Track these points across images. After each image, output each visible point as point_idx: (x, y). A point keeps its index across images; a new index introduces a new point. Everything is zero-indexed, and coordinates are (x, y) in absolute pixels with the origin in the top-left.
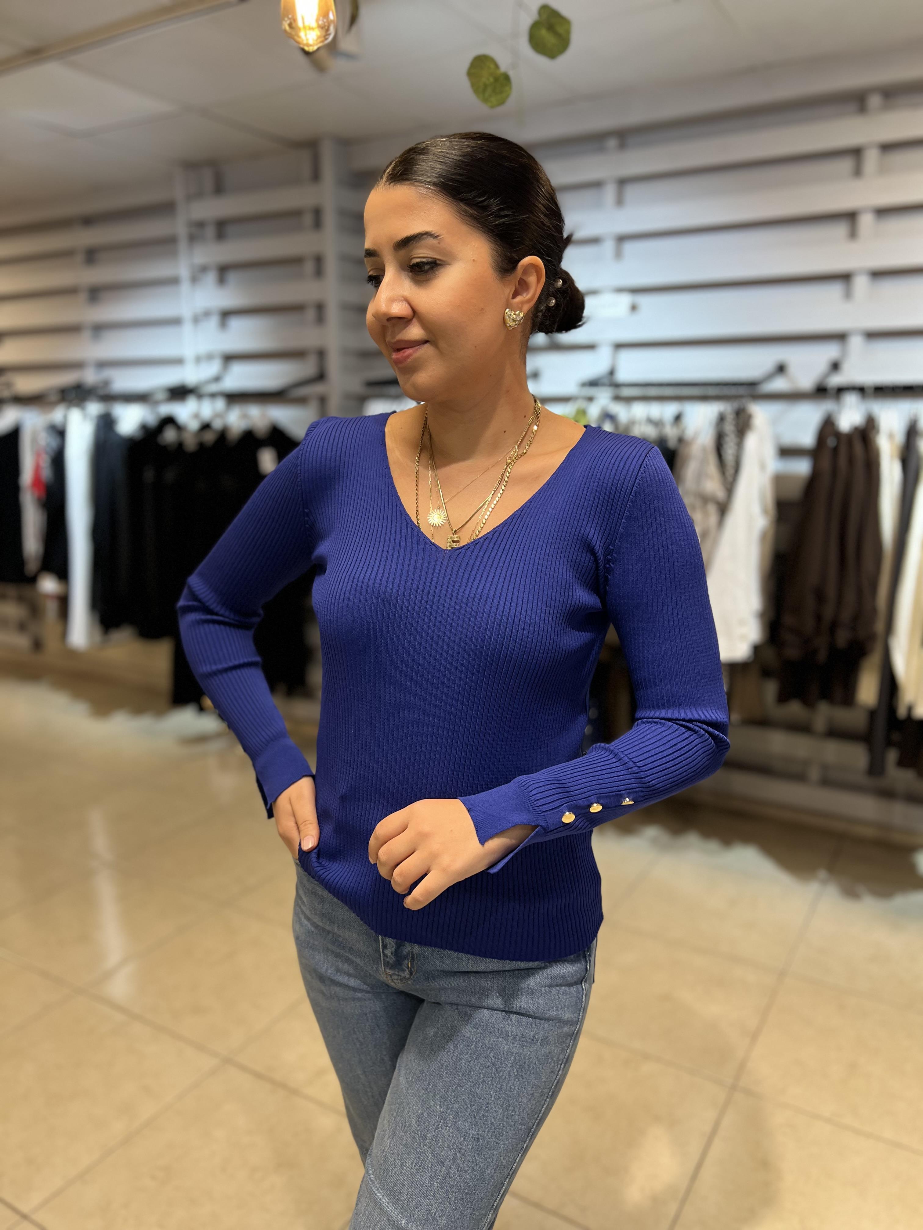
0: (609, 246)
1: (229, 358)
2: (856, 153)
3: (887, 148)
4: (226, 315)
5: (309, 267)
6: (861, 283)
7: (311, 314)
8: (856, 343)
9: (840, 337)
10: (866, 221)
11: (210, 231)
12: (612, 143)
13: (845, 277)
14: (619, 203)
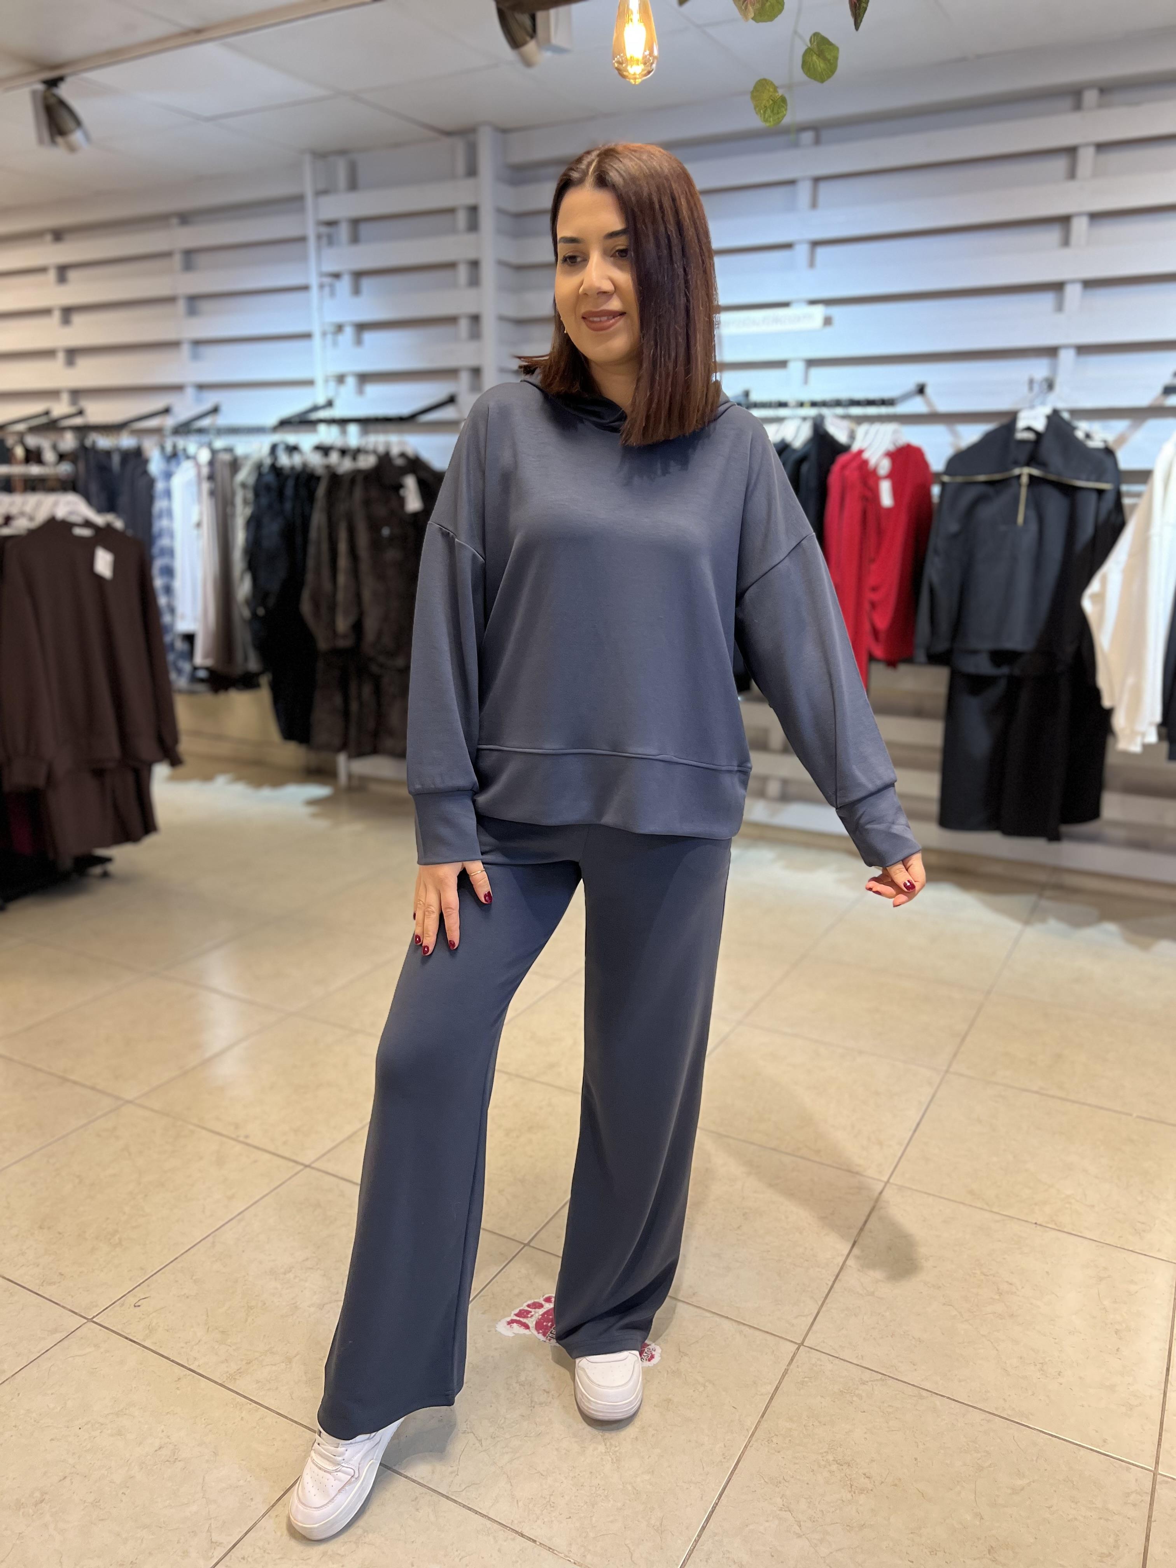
0: (802, 251)
1: (364, 378)
2: (1071, 151)
3: (1102, 147)
4: (362, 327)
5: (463, 272)
6: (1073, 292)
7: (464, 325)
8: (1067, 357)
9: (1052, 352)
10: (1080, 226)
11: (344, 231)
12: (807, 137)
13: (1058, 287)
14: (814, 205)
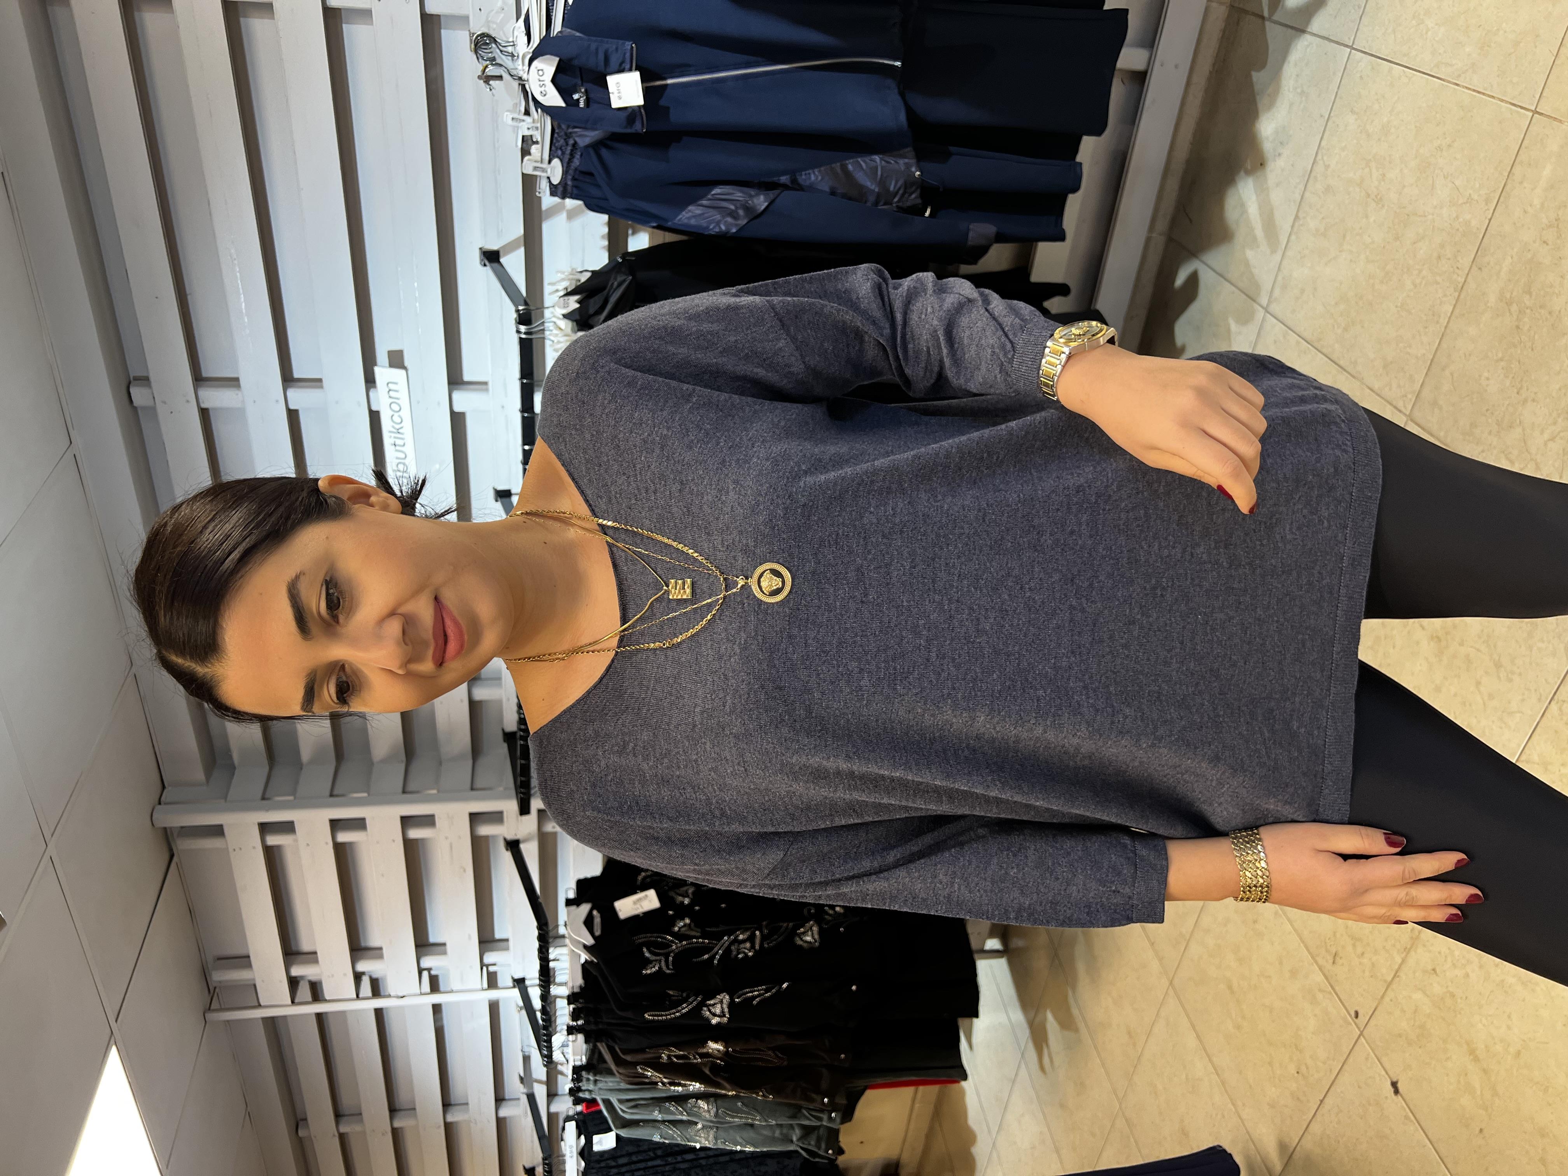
0: (298, 398)
1: (487, 941)
5: (348, 837)
9: (430, 26)
11: (301, 969)
12: (139, 395)
13: (333, 19)
14: (234, 382)
